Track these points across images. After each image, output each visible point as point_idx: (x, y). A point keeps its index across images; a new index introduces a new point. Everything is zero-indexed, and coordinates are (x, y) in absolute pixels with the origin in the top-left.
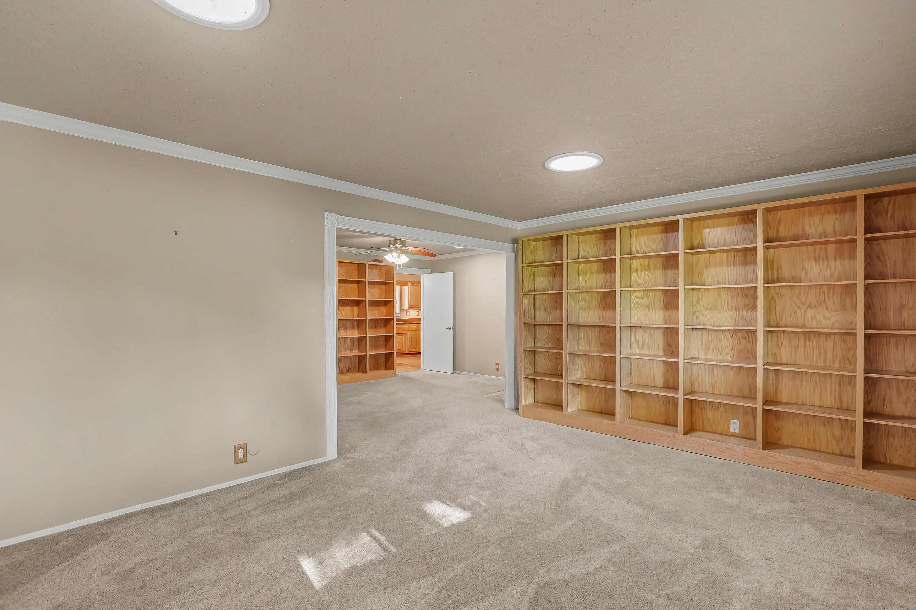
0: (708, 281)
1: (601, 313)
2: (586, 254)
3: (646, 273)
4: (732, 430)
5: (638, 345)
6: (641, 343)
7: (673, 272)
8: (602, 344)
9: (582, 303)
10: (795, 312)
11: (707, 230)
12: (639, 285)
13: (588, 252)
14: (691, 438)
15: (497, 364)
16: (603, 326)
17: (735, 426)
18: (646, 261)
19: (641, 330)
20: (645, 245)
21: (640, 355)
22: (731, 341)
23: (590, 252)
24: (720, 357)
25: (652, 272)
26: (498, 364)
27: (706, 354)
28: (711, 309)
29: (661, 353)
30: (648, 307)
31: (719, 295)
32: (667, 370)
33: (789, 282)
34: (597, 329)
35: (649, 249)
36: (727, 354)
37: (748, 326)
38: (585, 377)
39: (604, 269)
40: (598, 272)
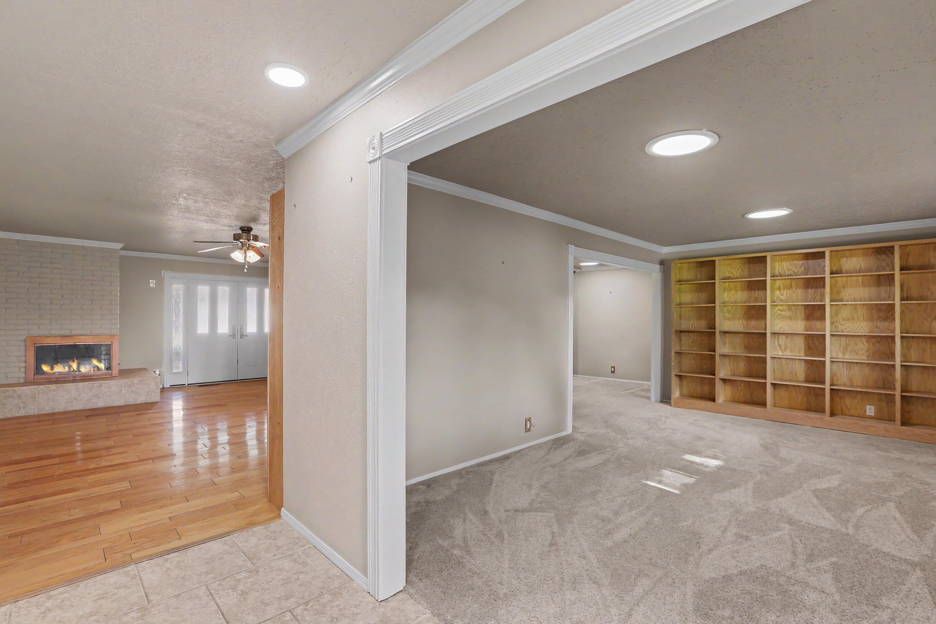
0: (845, 298)
1: (745, 322)
2: (730, 275)
3: (789, 291)
4: (868, 414)
5: (781, 348)
6: (783, 347)
7: (813, 290)
8: (746, 347)
9: (727, 315)
10: (923, 323)
11: (845, 259)
12: (781, 300)
13: (732, 273)
14: (838, 420)
15: (612, 367)
16: (748, 333)
17: (870, 410)
18: (789, 281)
19: (784, 337)
20: (788, 269)
21: (783, 355)
22: (866, 344)
23: (735, 273)
24: (857, 357)
25: (794, 290)
26: (614, 367)
27: (844, 354)
28: (848, 320)
29: (802, 354)
30: (790, 318)
31: (855, 309)
32: (809, 368)
33: (917, 300)
34: (742, 335)
35: (791, 272)
36: (863, 354)
37: (882, 333)
38: (730, 374)
39: (748, 287)
40: (743, 290)
